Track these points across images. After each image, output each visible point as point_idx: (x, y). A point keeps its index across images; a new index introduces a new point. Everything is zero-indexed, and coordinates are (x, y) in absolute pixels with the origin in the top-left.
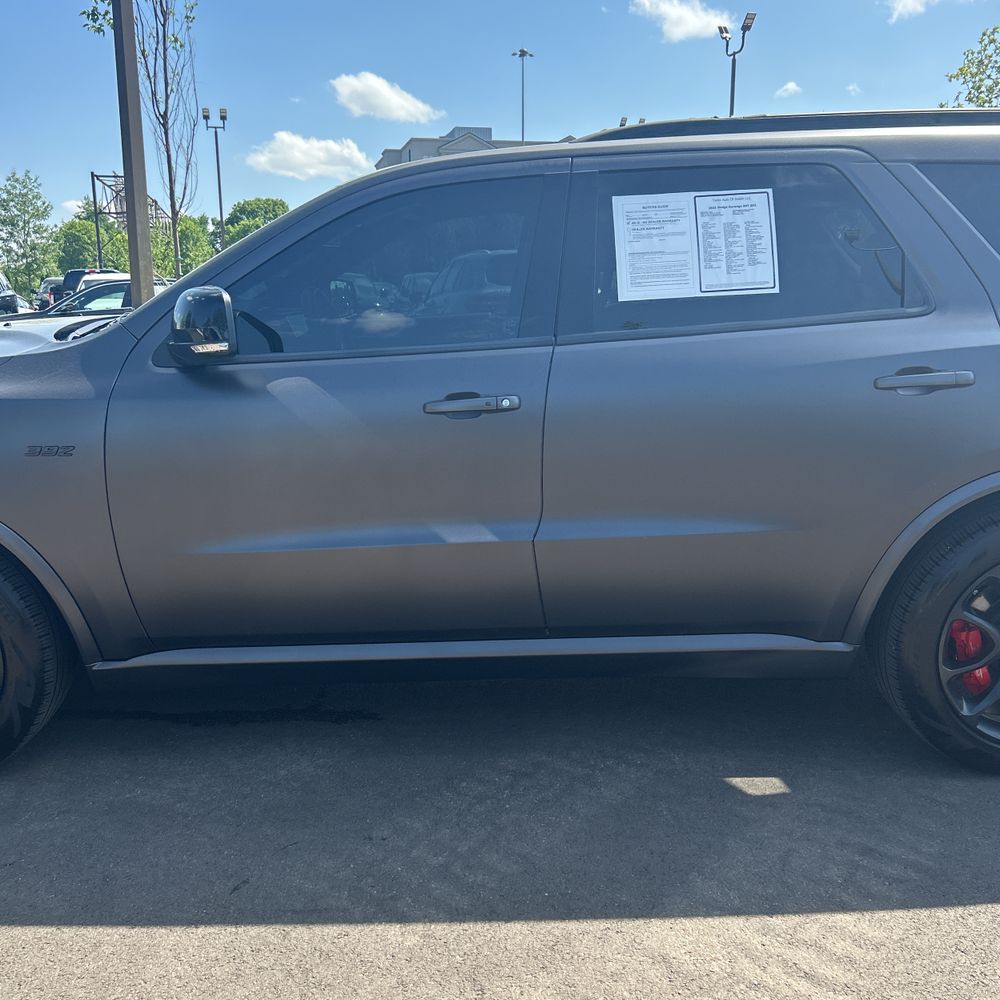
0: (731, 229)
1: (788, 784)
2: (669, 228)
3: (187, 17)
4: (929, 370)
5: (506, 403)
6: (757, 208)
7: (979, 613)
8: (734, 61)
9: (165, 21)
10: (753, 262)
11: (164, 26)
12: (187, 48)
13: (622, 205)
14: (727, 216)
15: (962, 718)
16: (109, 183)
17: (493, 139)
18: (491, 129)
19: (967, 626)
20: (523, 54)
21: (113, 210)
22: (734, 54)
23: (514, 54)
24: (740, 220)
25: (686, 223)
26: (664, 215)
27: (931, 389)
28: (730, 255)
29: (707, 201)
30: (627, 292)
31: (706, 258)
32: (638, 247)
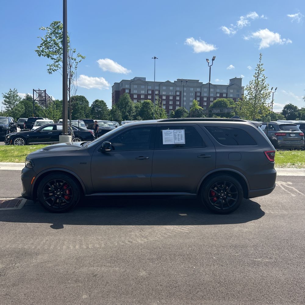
0: (179, 135)
1: (187, 214)
2: (170, 134)
3: (76, 67)
4: (205, 155)
5: (147, 158)
6: (182, 132)
7: (215, 190)
8: (210, 68)
9: (70, 68)
10: (182, 140)
11: (70, 69)
12: (75, 74)
13: (164, 131)
14: (178, 133)
15: (212, 205)
16: (38, 92)
17: (146, 81)
18: (145, 78)
19: (213, 192)
20: (155, 58)
21: (38, 100)
22: (210, 66)
23: (153, 58)
24: (180, 134)
25: (173, 134)
26: (170, 133)
27: (205, 158)
28: (178, 138)
29: (175, 131)
30: (164, 143)
31: (175, 138)
32: (166, 137)
